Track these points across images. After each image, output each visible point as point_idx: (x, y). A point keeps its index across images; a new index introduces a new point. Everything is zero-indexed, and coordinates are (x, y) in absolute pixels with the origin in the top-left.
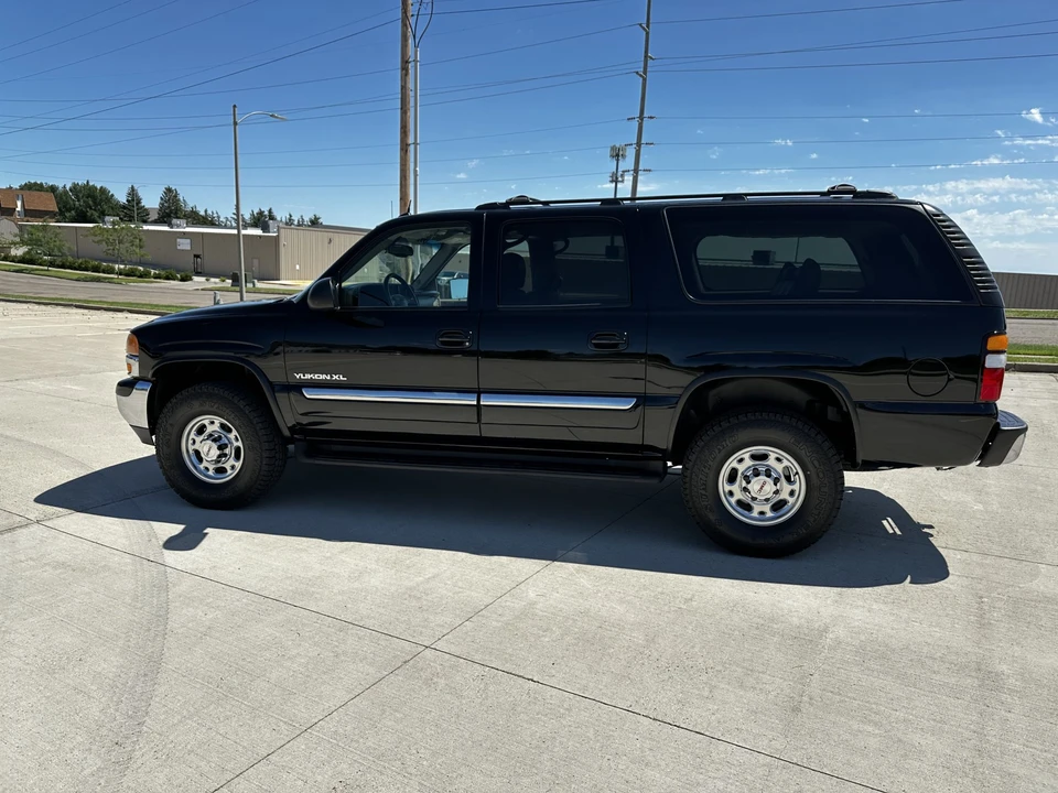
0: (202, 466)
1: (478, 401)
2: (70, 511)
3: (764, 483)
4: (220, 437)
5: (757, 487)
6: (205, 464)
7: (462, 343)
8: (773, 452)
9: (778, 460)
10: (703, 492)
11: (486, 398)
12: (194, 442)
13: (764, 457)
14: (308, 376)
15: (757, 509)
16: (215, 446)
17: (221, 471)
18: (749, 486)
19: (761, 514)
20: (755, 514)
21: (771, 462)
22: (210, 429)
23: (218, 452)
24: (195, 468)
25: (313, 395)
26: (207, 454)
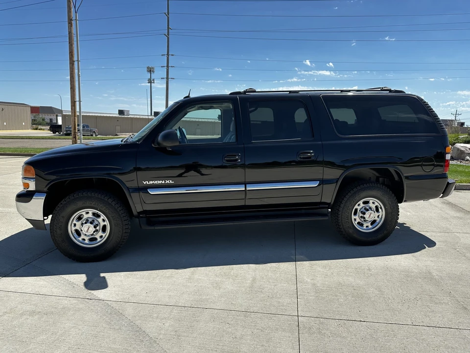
0: (80, 239)
1: (246, 188)
4: (93, 220)
6: (83, 237)
7: (236, 160)
8: (371, 200)
9: (373, 203)
10: (347, 220)
11: (248, 186)
12: (75, 225)
13: (368, 202)
14: (151, 182)
15: (365, 225)
16: (92, 226)
17: (93, 239)
18: (365, 216)
19: (367, 227)
21: (371, 204)
22: (86, 216)
23: (94, 229)
24: (78, 241)
25: (152, 192)
26: (87, 231)
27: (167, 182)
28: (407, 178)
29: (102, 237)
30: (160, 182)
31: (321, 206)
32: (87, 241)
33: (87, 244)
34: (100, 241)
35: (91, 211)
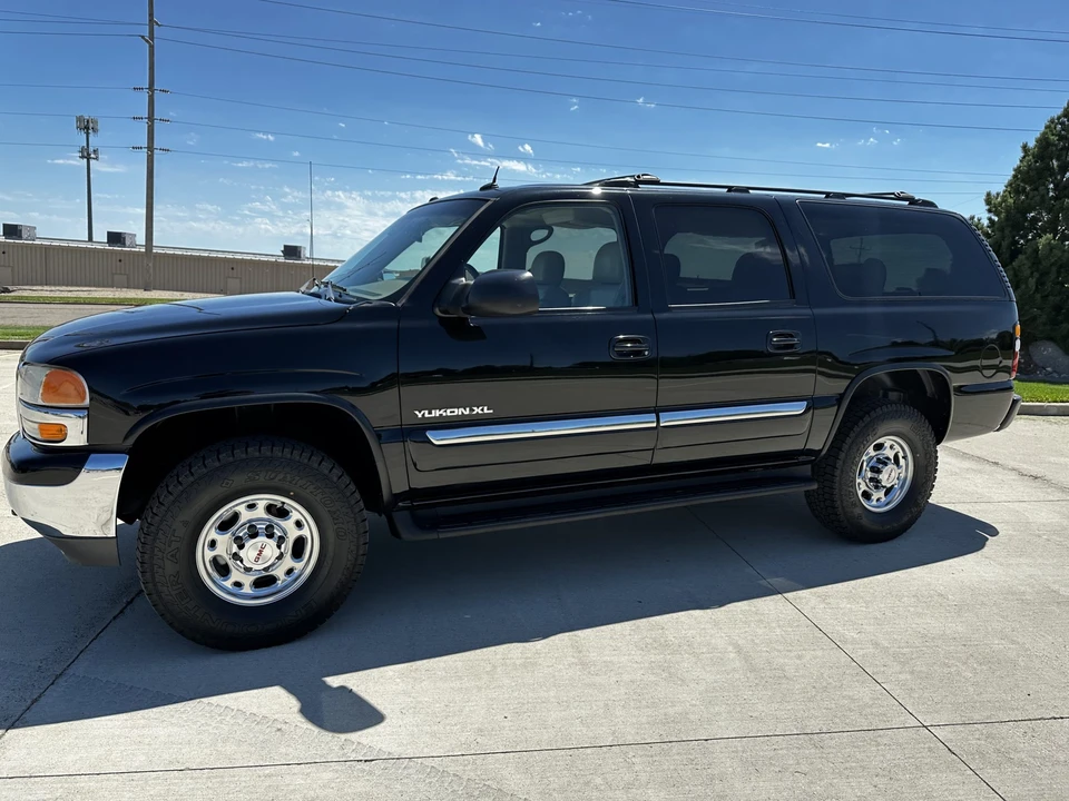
1: (658, 421)
4: (271, 527)
6: (236, 577)
7: (640, 353)
8: (889, 441)
9: (891, 447)
10: (851, 489)
11: (664, 418)
12: (213, 544)
14: (436, 413)
15: (875, 497)
17: (265, 581)
18: (881, 476)
22: (246, 516)
23: (277, 553)
24: (220, 588)
25: (437, 439)
26: (257, 559)
27: (477, 410)
28: (960, 390)
29: (293, 572)
30: (458, 412)
31: (802, 458)
32: (247, 589)
33: (248, 596)
34: (285, 586)
35: (263, 500)
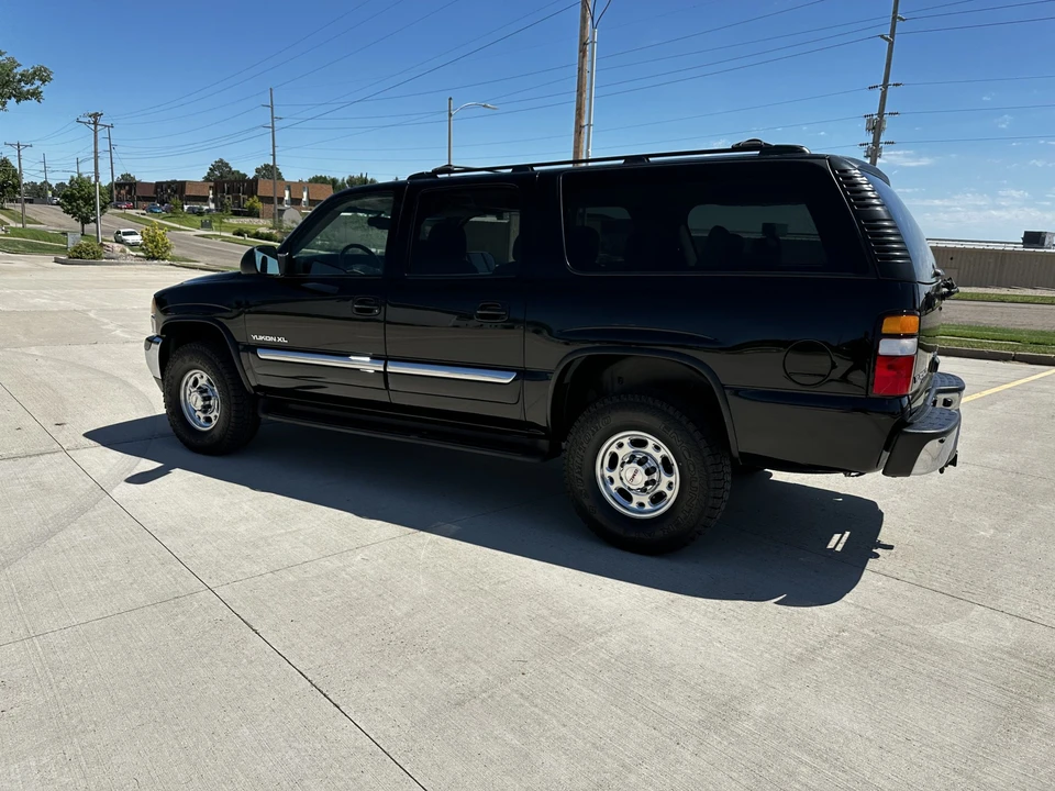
0: (196, 416)
1: (385, 368)
2: (97, 444)
3: (636, 471)
4: (206, 390)
5: (629, 475)
6: (198, 413)
7: (372, 310)
8: (652, 440)
9: (656, 447)
10: (579, 476)
11: (391, 365)
12: (191, 393)
13: (643, 443)
14: (261, 338)
15: (635, 499)
17: (208, 420)
19: (641, 506)
20: (634, 505)
21: (649, 449)
22: (200, 382)
23: (202, 403)
24: (189, 417)
25: (263, 355)
26: (195, 404)
27: (280, 340)
28: (737, 392)
29: (215, 418)
30: (271, 339)
32: (202, 421)
33: (200, 425)
34: (213, 424)
35: (204, 375)
